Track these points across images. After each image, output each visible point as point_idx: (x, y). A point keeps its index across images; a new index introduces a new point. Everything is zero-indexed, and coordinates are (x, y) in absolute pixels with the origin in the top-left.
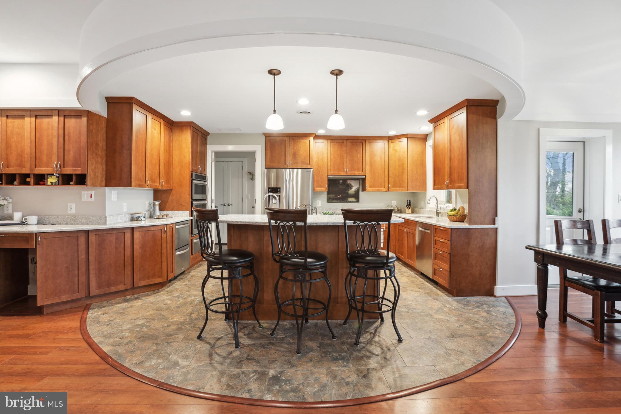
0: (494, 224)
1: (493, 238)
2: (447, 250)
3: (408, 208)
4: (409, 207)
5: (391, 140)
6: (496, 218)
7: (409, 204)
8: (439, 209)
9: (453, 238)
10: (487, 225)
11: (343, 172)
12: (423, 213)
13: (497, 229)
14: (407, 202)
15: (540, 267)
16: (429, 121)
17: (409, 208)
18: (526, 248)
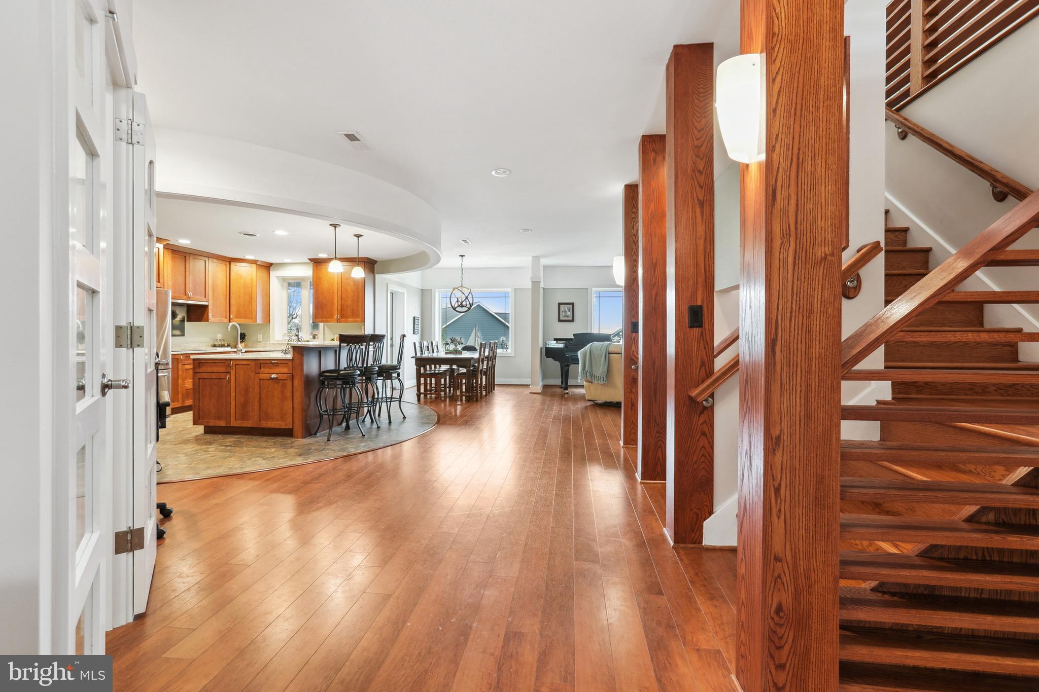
5: (234, 263)
7: (242, 338)
11: (185, 295)
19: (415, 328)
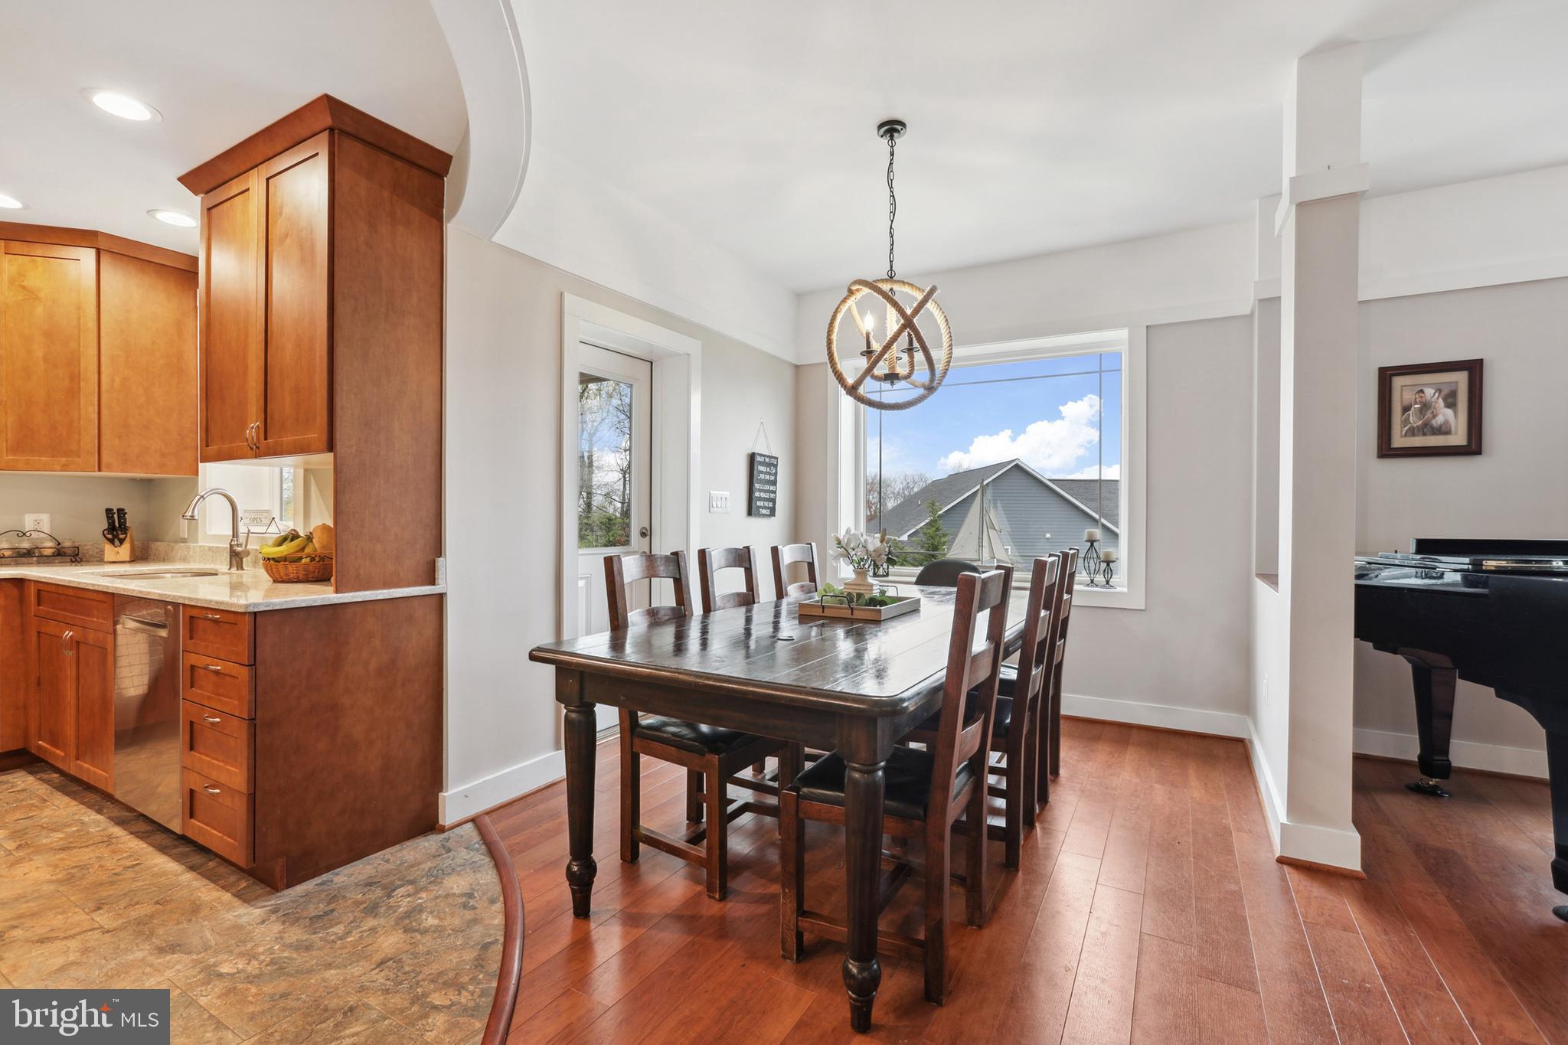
0: (432, 582)
1: (429, 631)
2: (237, 704)
3: (112, 541)
4: (115, 537)
5: (15, 246)
6: (440, 561)
7: (116, 527)
8: (242, 540)
9: (265, 651)
10: (409, 585)
12: (184, 560)
13: (441, 597)
14: (108, 518)
15: (573, 715)
16: (181, 179)
17: (117, 542)
18: (533, 657)
19: (757, 494)
